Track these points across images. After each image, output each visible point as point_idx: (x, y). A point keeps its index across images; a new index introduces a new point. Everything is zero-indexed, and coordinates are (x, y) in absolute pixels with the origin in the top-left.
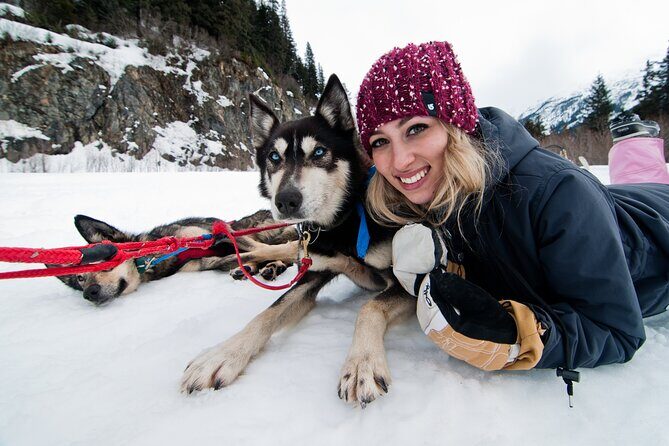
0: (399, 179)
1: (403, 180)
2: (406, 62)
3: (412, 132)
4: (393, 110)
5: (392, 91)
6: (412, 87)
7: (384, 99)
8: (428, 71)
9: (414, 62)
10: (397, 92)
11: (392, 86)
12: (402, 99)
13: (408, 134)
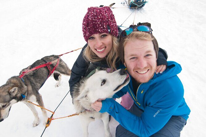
0: (96, 50)
1: (98, 50)
2: (102, 16)
3: (102, 36)
4: (99, 30)
5: (99, 24)
6: (105, 24)
7: (96, 26)
8: (108, 19)
9: (104, 16)
10: (100, 25)
11: (99, 23)
12: (102, 27)
13: (101, 37)
